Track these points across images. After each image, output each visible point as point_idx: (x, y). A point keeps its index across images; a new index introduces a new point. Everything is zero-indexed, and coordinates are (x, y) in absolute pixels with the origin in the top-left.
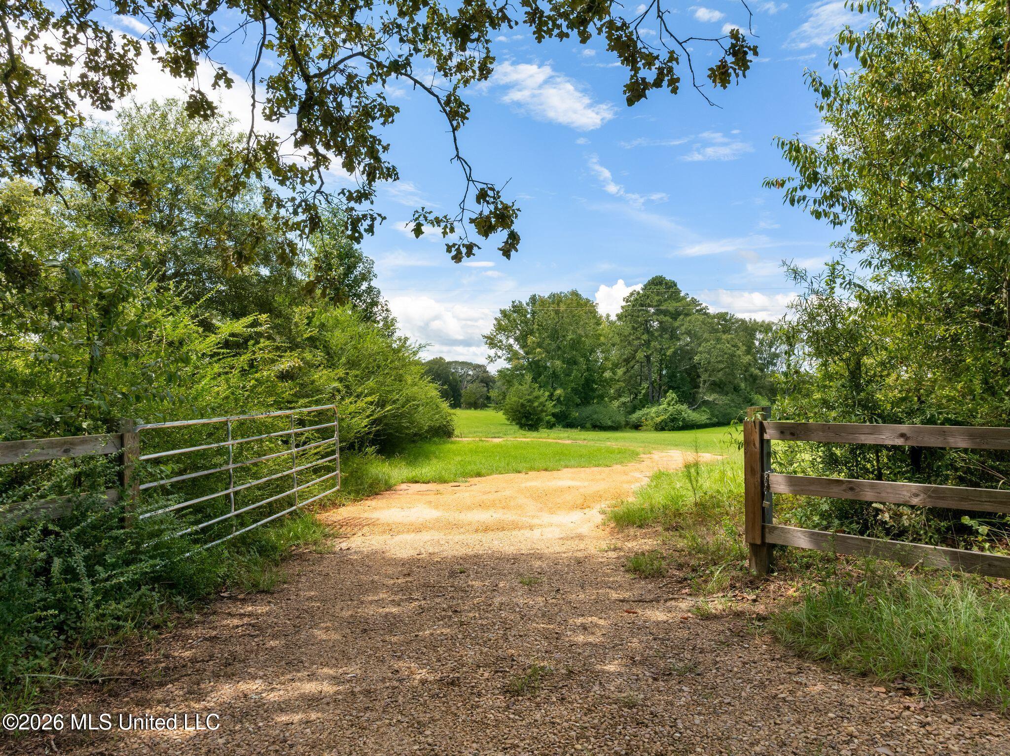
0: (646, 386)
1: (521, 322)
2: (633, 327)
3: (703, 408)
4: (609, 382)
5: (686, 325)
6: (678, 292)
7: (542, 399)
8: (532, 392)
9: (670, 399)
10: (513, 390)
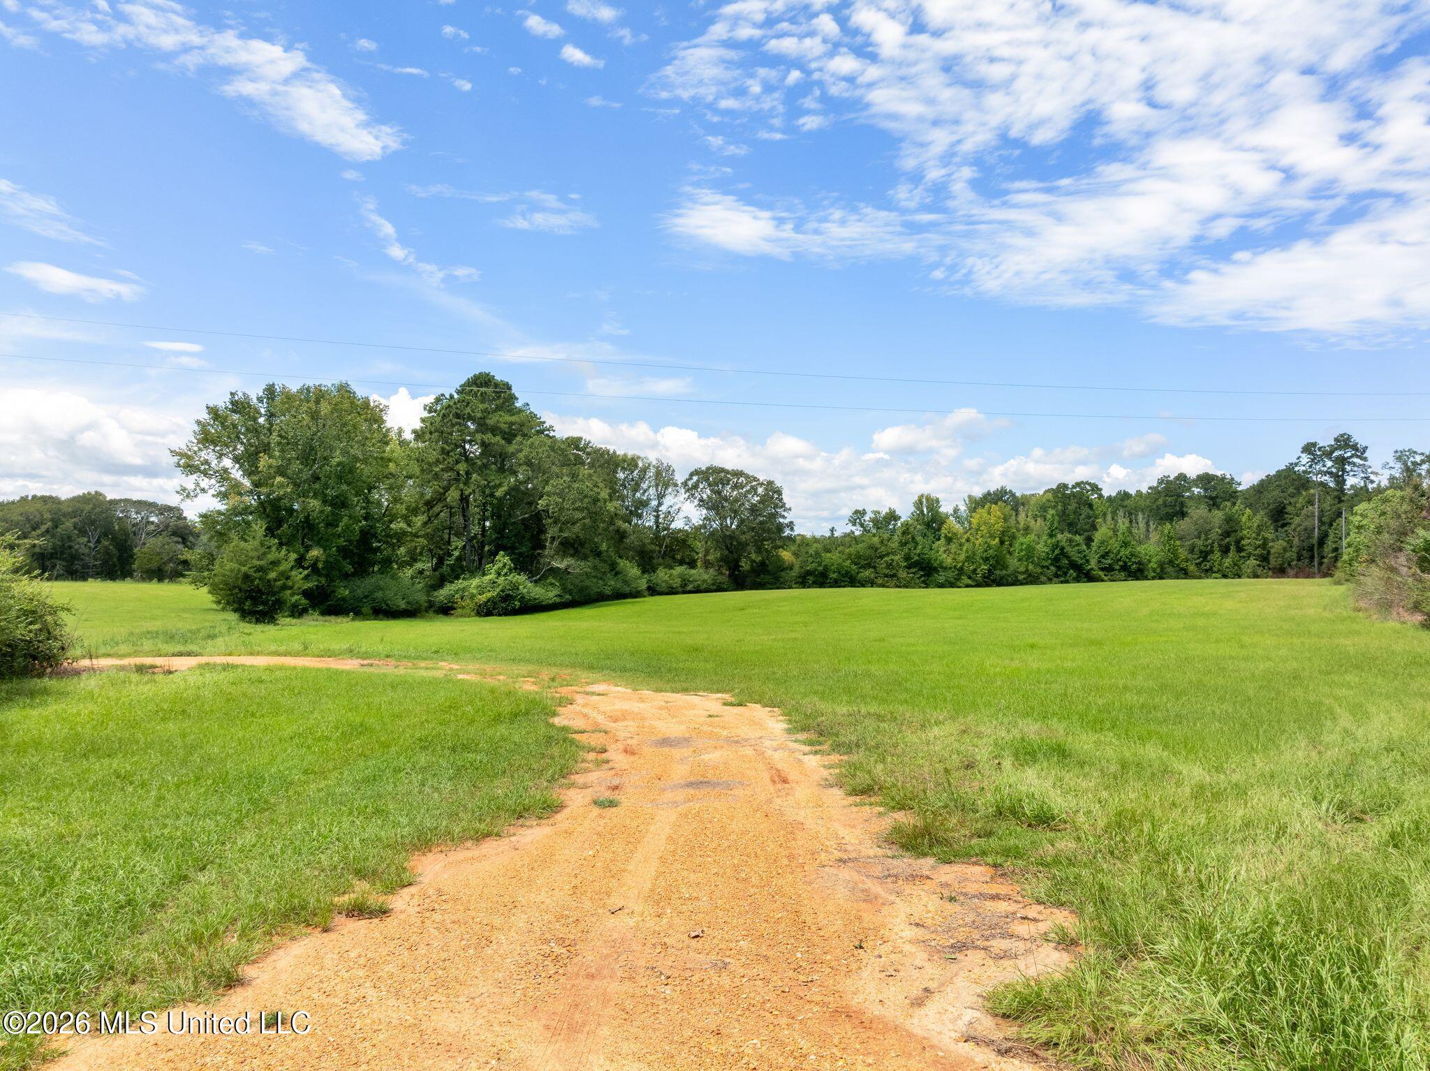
0: (460, 544)
1: (248, 430)
2: (443, 449)
3: (551, 580)
4: (400, 537)
5: (526, 451)
6: (513, 398)
7: (284, 566)
8: (264, 554)
9: (500, 565)
10: (228, 549)
